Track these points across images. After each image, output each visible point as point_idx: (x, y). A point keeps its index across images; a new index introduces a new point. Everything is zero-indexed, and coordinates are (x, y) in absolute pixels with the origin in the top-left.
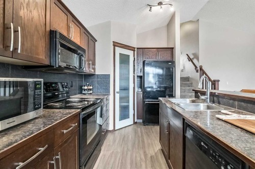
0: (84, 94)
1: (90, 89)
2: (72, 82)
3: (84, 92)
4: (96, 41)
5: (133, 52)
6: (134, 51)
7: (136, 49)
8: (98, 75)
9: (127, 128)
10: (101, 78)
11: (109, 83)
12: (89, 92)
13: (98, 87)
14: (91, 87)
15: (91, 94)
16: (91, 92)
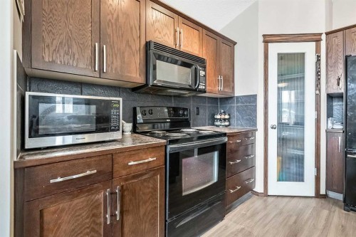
0: (217, 126)
1: (225, 120)
2: (198, 108)
3: (216, 123)
4: (235, 43)
5: (314, 44)
6: (318, 41)
7: (324, 37)
8: (238, 97)
9: (296, 199)
10: (242, 103)
11: (255, 110)
12: (223, 124)
13: (237, 116)
14: (227, 117)
15: (226, 126)
16: (227, 123)
